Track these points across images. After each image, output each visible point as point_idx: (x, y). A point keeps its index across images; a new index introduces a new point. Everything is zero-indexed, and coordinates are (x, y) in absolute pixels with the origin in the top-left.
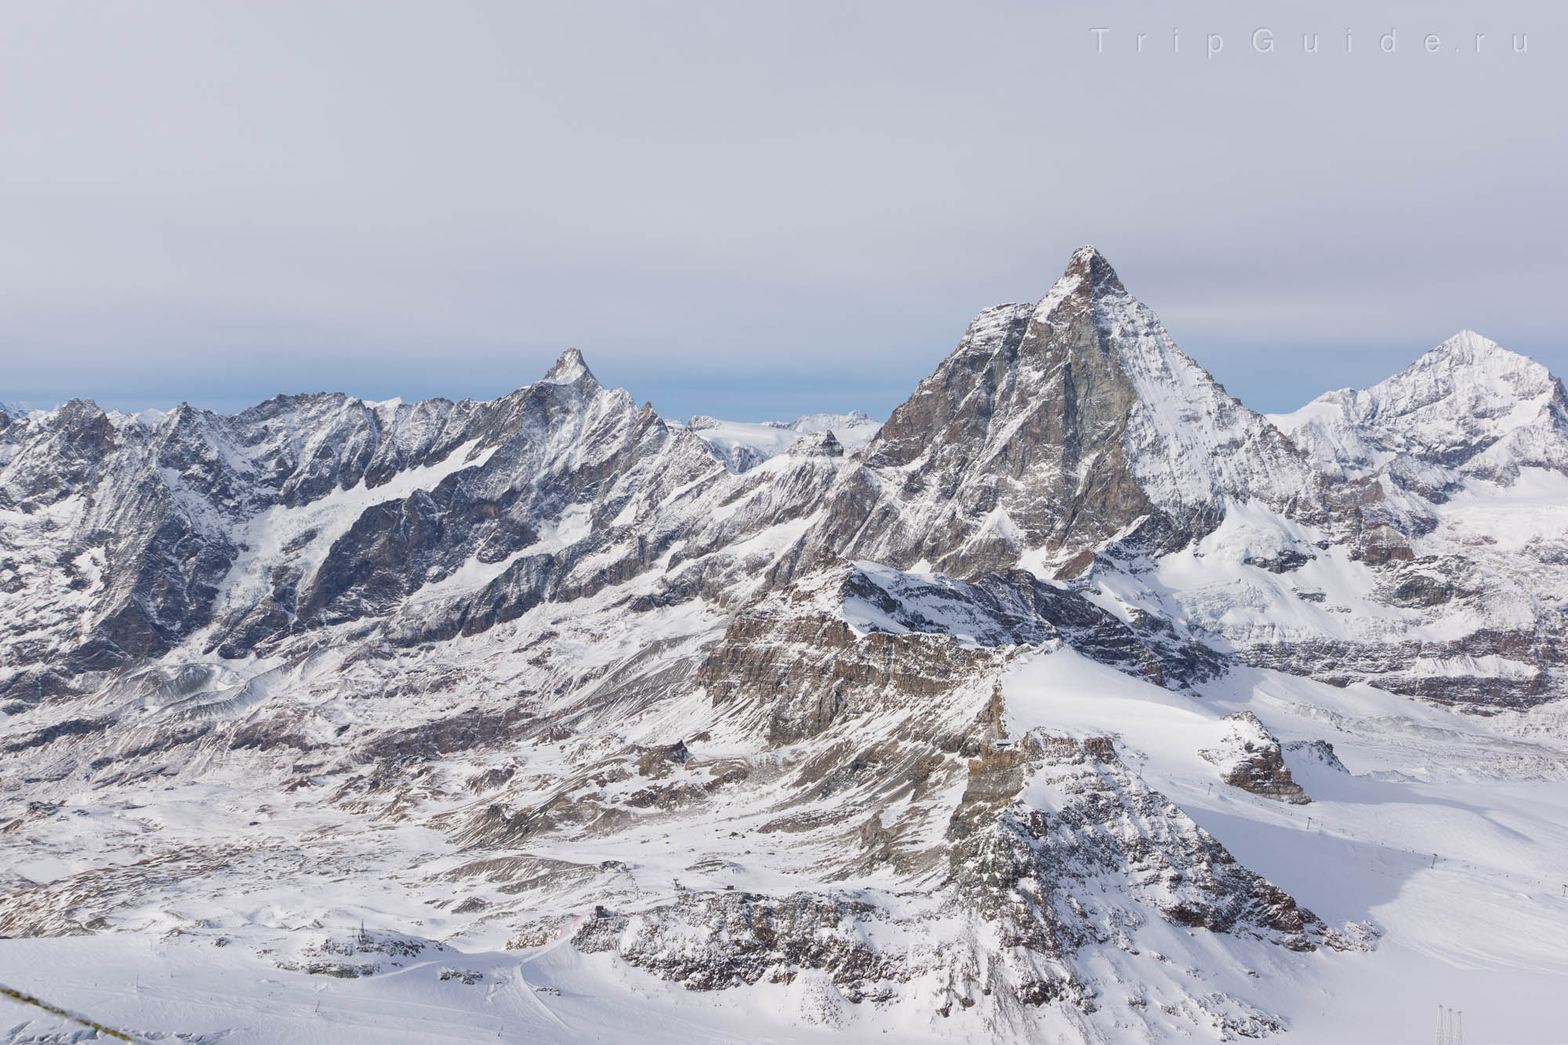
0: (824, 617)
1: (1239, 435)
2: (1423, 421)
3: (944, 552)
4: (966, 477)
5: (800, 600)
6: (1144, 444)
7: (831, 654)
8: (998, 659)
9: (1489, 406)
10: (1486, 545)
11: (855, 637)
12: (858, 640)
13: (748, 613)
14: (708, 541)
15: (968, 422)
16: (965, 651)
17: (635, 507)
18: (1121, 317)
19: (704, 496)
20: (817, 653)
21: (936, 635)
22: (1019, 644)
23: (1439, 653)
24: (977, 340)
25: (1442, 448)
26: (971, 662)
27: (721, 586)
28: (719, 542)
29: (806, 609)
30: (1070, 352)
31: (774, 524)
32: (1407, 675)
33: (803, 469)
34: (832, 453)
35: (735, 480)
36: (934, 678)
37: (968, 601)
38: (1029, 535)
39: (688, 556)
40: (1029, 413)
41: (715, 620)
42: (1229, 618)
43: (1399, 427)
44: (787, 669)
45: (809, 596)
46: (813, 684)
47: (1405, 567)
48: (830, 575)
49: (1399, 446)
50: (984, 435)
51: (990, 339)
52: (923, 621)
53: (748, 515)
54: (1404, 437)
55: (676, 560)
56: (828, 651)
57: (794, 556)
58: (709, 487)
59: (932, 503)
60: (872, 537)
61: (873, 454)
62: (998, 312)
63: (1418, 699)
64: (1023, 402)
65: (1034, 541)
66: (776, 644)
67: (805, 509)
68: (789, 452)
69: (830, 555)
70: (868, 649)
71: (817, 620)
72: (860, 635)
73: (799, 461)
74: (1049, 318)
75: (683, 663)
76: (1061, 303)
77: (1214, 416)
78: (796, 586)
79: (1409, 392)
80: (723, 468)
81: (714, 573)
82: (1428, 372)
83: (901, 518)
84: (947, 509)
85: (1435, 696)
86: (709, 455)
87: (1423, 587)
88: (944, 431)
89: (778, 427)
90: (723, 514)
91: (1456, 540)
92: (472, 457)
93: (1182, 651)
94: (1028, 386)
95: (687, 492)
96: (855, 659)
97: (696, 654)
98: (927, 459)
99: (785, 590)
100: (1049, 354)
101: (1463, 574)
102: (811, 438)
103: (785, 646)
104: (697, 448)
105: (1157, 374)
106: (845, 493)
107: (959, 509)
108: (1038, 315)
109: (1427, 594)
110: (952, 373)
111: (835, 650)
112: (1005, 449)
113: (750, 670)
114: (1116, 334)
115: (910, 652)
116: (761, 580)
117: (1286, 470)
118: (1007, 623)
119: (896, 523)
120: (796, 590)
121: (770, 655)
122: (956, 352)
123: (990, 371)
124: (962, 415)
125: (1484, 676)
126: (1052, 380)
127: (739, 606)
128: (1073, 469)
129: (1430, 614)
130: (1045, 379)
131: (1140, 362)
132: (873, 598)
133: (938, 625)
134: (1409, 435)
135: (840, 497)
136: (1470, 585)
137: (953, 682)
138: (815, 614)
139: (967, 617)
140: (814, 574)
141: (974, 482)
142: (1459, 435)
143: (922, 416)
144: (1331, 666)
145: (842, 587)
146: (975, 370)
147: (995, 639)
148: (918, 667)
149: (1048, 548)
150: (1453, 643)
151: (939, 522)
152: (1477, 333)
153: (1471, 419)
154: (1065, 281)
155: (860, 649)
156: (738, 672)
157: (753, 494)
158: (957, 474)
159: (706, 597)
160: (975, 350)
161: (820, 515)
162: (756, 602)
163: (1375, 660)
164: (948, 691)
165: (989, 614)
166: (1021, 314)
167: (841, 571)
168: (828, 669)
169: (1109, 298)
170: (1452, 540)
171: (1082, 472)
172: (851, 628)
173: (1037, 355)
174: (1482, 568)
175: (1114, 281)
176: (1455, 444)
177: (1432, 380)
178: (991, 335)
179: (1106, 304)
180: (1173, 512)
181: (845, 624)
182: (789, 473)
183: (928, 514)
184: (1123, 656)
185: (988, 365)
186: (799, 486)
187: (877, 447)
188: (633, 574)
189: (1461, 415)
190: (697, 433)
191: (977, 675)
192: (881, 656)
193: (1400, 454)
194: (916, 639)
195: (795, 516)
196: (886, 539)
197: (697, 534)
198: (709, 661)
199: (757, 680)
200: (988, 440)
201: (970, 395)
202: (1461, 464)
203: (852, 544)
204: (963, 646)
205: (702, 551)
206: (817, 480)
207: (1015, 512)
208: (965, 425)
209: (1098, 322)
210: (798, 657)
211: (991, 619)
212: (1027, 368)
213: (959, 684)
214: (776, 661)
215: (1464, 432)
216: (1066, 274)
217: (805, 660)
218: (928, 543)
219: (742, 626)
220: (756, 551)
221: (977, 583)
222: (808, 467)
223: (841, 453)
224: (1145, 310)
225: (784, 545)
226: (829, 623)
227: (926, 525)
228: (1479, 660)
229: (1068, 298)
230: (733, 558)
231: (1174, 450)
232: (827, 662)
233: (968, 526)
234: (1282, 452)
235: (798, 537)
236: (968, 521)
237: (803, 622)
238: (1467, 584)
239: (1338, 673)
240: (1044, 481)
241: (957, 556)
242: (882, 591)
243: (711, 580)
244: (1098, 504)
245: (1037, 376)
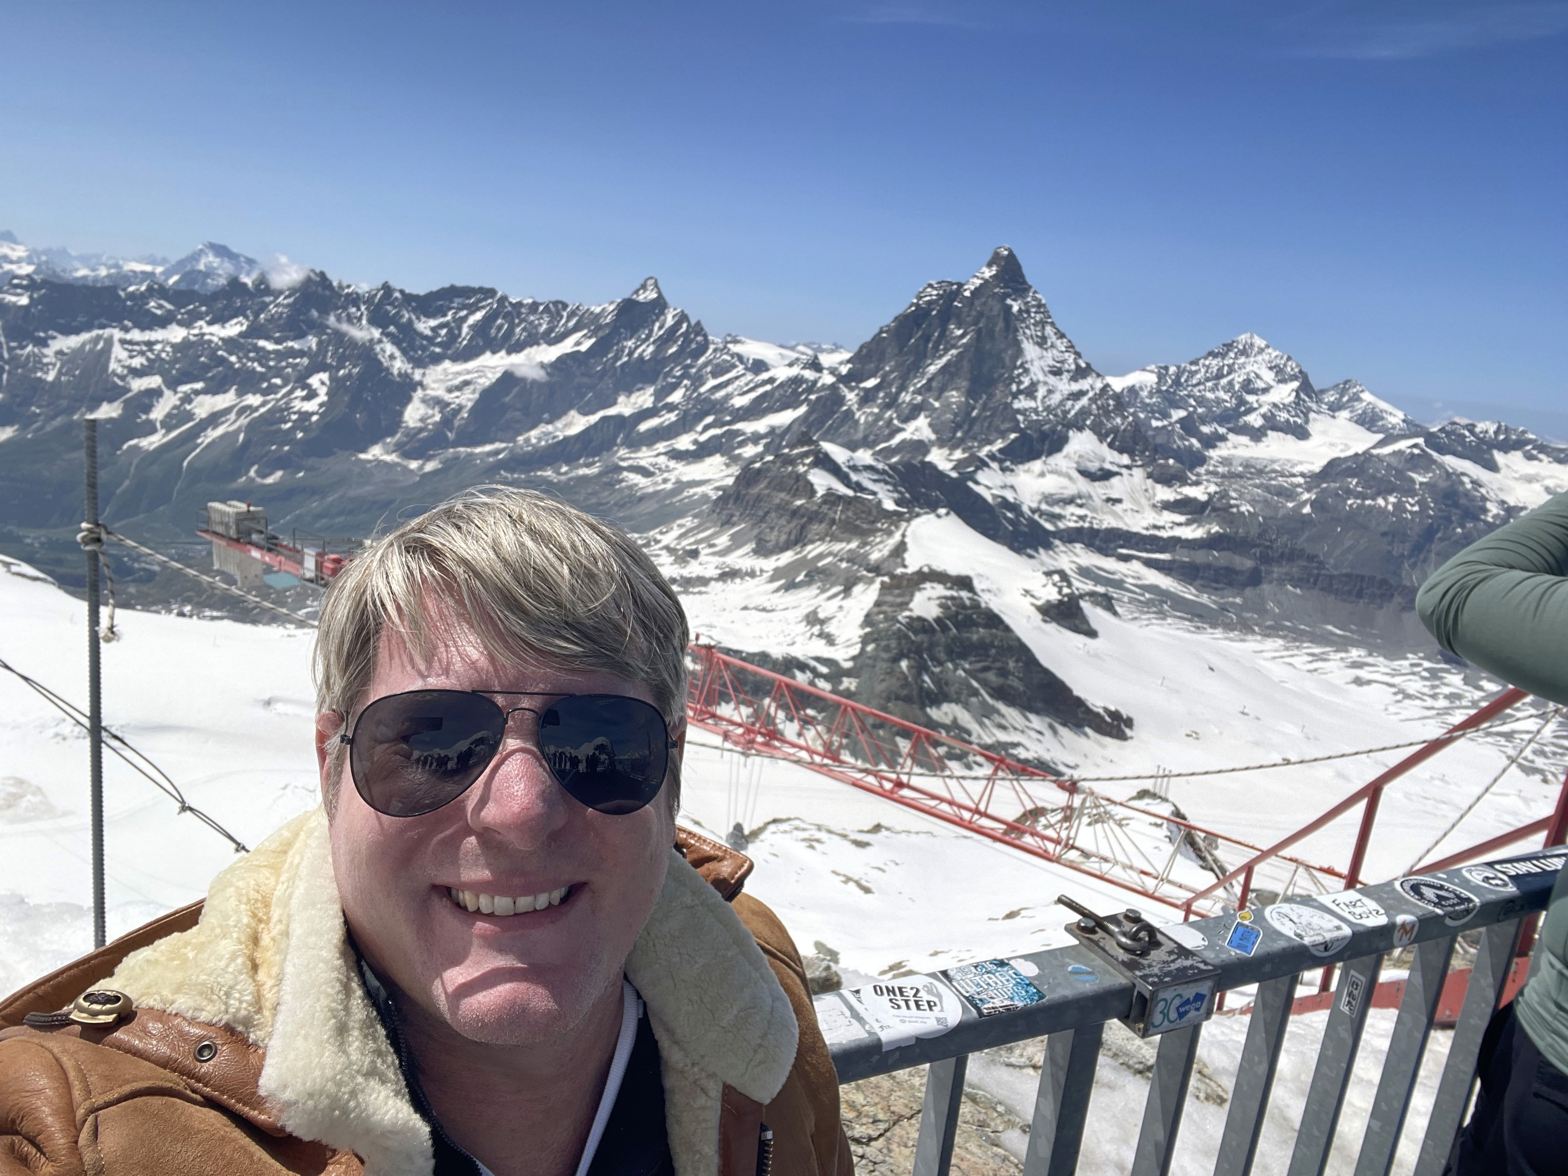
0: (799, 477)
1: (1086, 387)
3: (880, 444)
4: (903, 396)
6: (1022, 387)
7: (800, 502)
8: (907, 516)
9: (1256, 386)
12: (818, 494)
13: (750, 468)
14: (728, 419)
17: (683, 390)
21: (870, 497)
22: (923, 509)
23: (1192, 546)
24: (922, 303)
25: (1219, 411)
26: (890, 517)
27: (734, 449)
28: (736, 420)
29: (788, 470)
30: (983, 318)
31: (773, 412)
33: (796, 378)
34: (816, 370)
35: (751, 380)
36: (864, 525)
37: (893, 477)
38: (938, 439)
39: (714, 427)
40: (950, 358)
41: (728, 471)
43: (1193, 394)
44: (771, 508)
45: (791, 461)
46: (787, 520)
47: (1180, 488)
48: (806, 450)
50: (918, 369)
51: (931, 303)
52: (862, 487)
53: (758, 404)
54: (1195, 401)
55: (707, 428)
57: (784, 435)
58: (733, 383)
60: (836, 428)
61: (844, 373)
62: (939, 285)
64: (947, 350)
65: (941, 443)
66: (765, 492)
67: (795, 405)
68: (788, 365)
69: (807, 437)
70: (824, 501)
72: (821, 492)
74: (972, 293)
75: (704, 497)
76: (982, 284)
77: (1071, 373)
80: (743, 371)
81: (730, 440)
83: (856, 418)
84: (887, 415)
86: (735, 361)
87: (1189, 503)
88: (892, 363)
89: (783, 347)
90: (740, 402)
92: (578, 343)
94: (952, 338)
95: (718, 384)
96: (815, 507)
97: (712, 492)
98: (878, 380)
100: (969, 319)
103: (770, 494)
104: (728, 355)
105: (1038, 340)
106: (822, 397)
107: (895, 416)
108: (965, 290)
109: (1191, 507)
110: (903, 324)
111: (803, 500)
112: (932, 380)
113: (747, 507)
114: (1015, 310)
115: (851, 506)
116: (761, 448)
119: (852, 421)
120: (783, 457)
121: (760, 497)
122: (907, 310)
123: (928, 325)
125: (1219, 564)
126: (968, 337)
127: (744, 463)
129: (1190, 520)
130: (964, 335)
131: (1028, 331)
132: (831, 470)
133: (871, 490)
134: (1199, 400)
135: (818, 400)
137: (877, 530)
138: (793, 475)
139: (890, 488)
141: (908, 399)
142: (1232, 403)
143: (879, 352)
144: (1121, 547)
145: (813, 459)
146: (919, 323)
147: (908, 504)
148: (855, 518)
149: (949, 449)
151: (880, 423)
152: (1257, 335)
153: (1242, 394)
154: (986, 269)
155: (819, 502)
156: (740, 506)
157: (761, 390)
158: (897, 393)
159: (724, 455)
160: (920, 310)
161: (804, 410)
162: (756, 462)
163: (1151, 545)
164: (874, 536)
166: (954, 289)
167: (813, 448)
168: (798, 512)
172: (816, 487)
173: (961, 319)
176: (1228, 410)
177: (1221, 364)
180: (1034, 435)
181: (812, 483)
185: (927, 322)
186: (792, 389)
187: (848, 368)
188: (677, 434)
189: (1236, 390)
190: (729, 345)
192: (832, 507)
193: (1190, 412)
194: (856, 498)
195: (787, 409)
196: (846, 430)
197: (724, 411)
198: (720, 498)
199: (750, 514)
200: (920, 373)
201: (913, 341)
203: (822, 431)
204: (886, 507)
205: (724, 424)
206: (804, 386)
207: (932, 422)
208: (908, 360)
209: (1004, 300)
210: (778, 501)
211: (906, 491)
212: (953, 326)
213: (881, 532)
214: (764, 503)
215: (1235, 402)
216: (988, 264)
217: (783, 504)
218: (872, 436)
219: (745, 476)
220: (760, 429)
222: (800, 377)
223: (822, 370)
226: (802, 482)
229: (987, 281)
230: (743, 432)
231: (1041, 393)
232: (797, 507)
233: (899, 428)
235: (788, 423)
236: (901, 426)
240: (953, 404)
241: (889, 447)
242: (838, 466)
243: (728, 444)
244: (986, 424)
245: (959, 332)
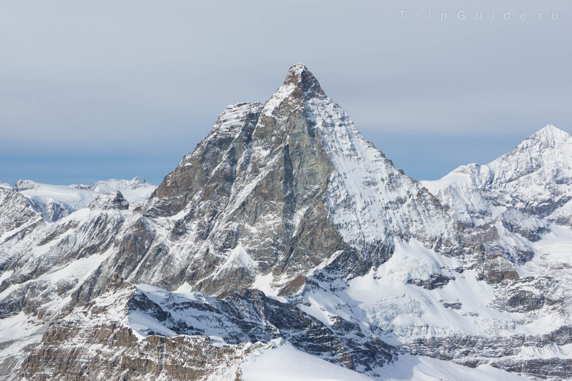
0: (115, 325)
1: (403, 194)
2: (523, 186)
3: (201, 277)
4: (216, 224)
5: (97, 313)
6: (339, 201)
7: (119, 352)
8: (239, 353)
9: (565, 176)
10: (565, 269)
11: (137, 339)
12: (139, 341)
13: (59, 323)
14: (29, 271)
15: (217, 185)
16: (216, 347)
18: (323, 113)
19: (26, 238)
20: (109, 351)
21: (195, 336)
22: (254, 342)
23: (536, 343)
24: (223, 127)
25: (535, 204)
26: (220, 356)
27: (39, 304)
28: (37, 272)
29: (102, 319)
30: (288, 137)
31: (78, 258)
32: (516, 358)
33: (99, 219)
34: (121, 207)
35: (50, 226)
36: (194, 367)
37: (218, 312)
38: (261, 265)
39: (14, 282)
40: (260, 179)
41: (34, 329)
42: (398, 321)
43: (508, 190)
44: (87, 363)
45: (104, 310)
46: (106, 374)
47: (513, 285)
48: (119, 294)
49: (508, 202)
50: (229, 195)
51: (232, 127)
52: (186, 327)
53: (59, 252)
54: (511, 196)
55: (5, 285)
56: (118, 350)
57: (93, 281)
58: (31, 232)
59: (192, 243)
60: (149, 267)
61: (150, 208)
62: (239, 108)
63: (523, 375)
64: (256, 172)
65: (264, 269)
66: (79, 345)
67: (101, 247)
68: (89, 206)
69: (119, 280)
70: (147, 348)
71: (109, 327)
72: (140, 338)
73: (97, 213)
74: (273, 113)
75: (11, 360)
76: (282, 103)
77: (386, 182)
78: (94, 303)
79: (514, 166)
80: (40, 218)
81: (34, 294)
82: (526, 152)
83: (170, 253)
84: (202, 247)
85: (534, 372)
86: (31, 209)
87: (525, 298)
88: (200, 192)
89: (81, 188)
90: (41, 251)
91: (546, 266)
93: (367, 345)
94: (259, 160)
95: (14, 236)
96: (137, 355)
97: (20, 353)
98: (188, 211)
99: (86, 306)
100: (274, 138)
101: (551, 289)
102: (106, 196)
103: (86, 347)
104: (21, 203)
105: (346, 152)
106: (130, 236)
107: (211, 246)
108: (266, 111)
109: (528, 303)
110: (206, 151)
111: (122, 349)
112: (243, 204)
113: (60, 365)
114: (319, 124)
115: (177, 349)
116: (69, 299)
117: (434, 219)
118: (246, 327)
119: (166, 257)
120: (94, 306)
121: (75, 353)
122: (209, 136)
123: (233, 149)
124: (213, 180)
125: (566, 358)
126: (276, 156)
127: (52, 318)
128: (291, 218)
129: (530, 316)
130: (271, 155)
131: (336, 144)
132: (150, 311)
133: (197, 329)
134: (514, 195)
135: (127, 239)
136: (555, 297)
137: (207, 370)
138: (108, 323)
139: (217, 324)
140: (107, 294)
141: (222, 228)
142: (547, 195)
143: (185, 181)
144: (466, 353)
145: (128, 303)
146: (222, 149)
147: (237, 339)
148: (182, 360)
149: (274, 274)
150: (546, 336)
151: (197, 256)
152: (556, 127)
153: (554, 185)
154: (284, 88)
155: (141, 348)
156: (51, 366)
157: (63, 236)
158: (210, 222)
159: (28, 312)
160: (222, 135)
161: (112, 252)
162: (65, 315)
163: (495, 348)
164: (204, 377)
165: (233, 321)
166: (254, 110)
167: (127, 292)
168: (118, 363)
169: (315, 99)
170: (543, 266)
171: (297, 220)
172: (134, 333)
173: (265, 139)
174: (563, 285)
175: (317, 88)
176: (544, 202)
177: (529, 158)
178: (233, 124)
179: (313, 104)
180: (359, 248)
181: (130, 330)
182: (89, 221)
183: (190, 250)
184: (326, 349)
185: (231, 146)
186: (97, 231)
187: (153, 203)
189: (548, 181)
190: (22, 192)
191: (223, 365)
192: (156, 352)
193: (509, 208)
194: (181, 340)
195: (94, 253)
196: (160, 268)
197: (21, 266)
198: (29, 359)
199: (65, 371)
200: (231, 198)
201: (218, 166)
202: (548, 214)
203: (135, 272)
204: (215, 344)
205: (25, 279)
206: (109, 226)
207: (251, 248)
208: (215, 187)
209: (307, 116)
210: (95, 354)
211: (234, 325)
212: (259, 148)
213: (212, 371)
214: (79, 358)
215: (549, 193)
216: (285, 83)
217: (101, 356)
218: (189, 271)
219: (54, 332)
220: (65, 278)
221: (224, 299)
222: (103, 217)
223: (127, 207)
224: (339, 108)
225: (86, 273)
226: (118, 329)
227: (188, 258)
228: (562, 347)
229: (286, 99)
230: (48, 283)
231: (359, 205)
232: (117, 357)
233: (218, 259)
234: (431, 207)
235: (96, 267)
236: (219, 256)
237: (99, 329)
238: (553, 296)
239: (471, 358)
240: (270, 227)
241: (210, 280)
242: (157, 306)
243: (31, 300)
244: (308, 243)
245: (265, 153)
